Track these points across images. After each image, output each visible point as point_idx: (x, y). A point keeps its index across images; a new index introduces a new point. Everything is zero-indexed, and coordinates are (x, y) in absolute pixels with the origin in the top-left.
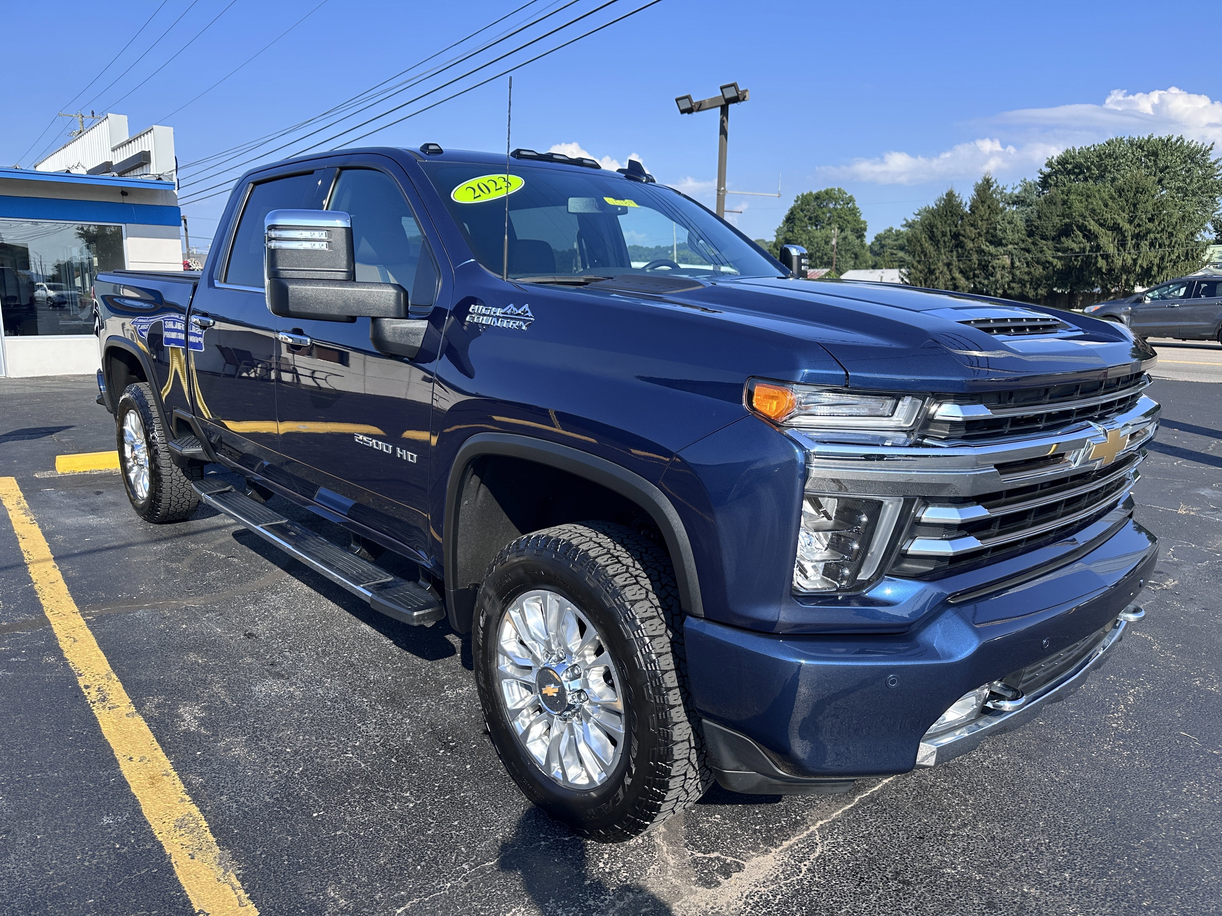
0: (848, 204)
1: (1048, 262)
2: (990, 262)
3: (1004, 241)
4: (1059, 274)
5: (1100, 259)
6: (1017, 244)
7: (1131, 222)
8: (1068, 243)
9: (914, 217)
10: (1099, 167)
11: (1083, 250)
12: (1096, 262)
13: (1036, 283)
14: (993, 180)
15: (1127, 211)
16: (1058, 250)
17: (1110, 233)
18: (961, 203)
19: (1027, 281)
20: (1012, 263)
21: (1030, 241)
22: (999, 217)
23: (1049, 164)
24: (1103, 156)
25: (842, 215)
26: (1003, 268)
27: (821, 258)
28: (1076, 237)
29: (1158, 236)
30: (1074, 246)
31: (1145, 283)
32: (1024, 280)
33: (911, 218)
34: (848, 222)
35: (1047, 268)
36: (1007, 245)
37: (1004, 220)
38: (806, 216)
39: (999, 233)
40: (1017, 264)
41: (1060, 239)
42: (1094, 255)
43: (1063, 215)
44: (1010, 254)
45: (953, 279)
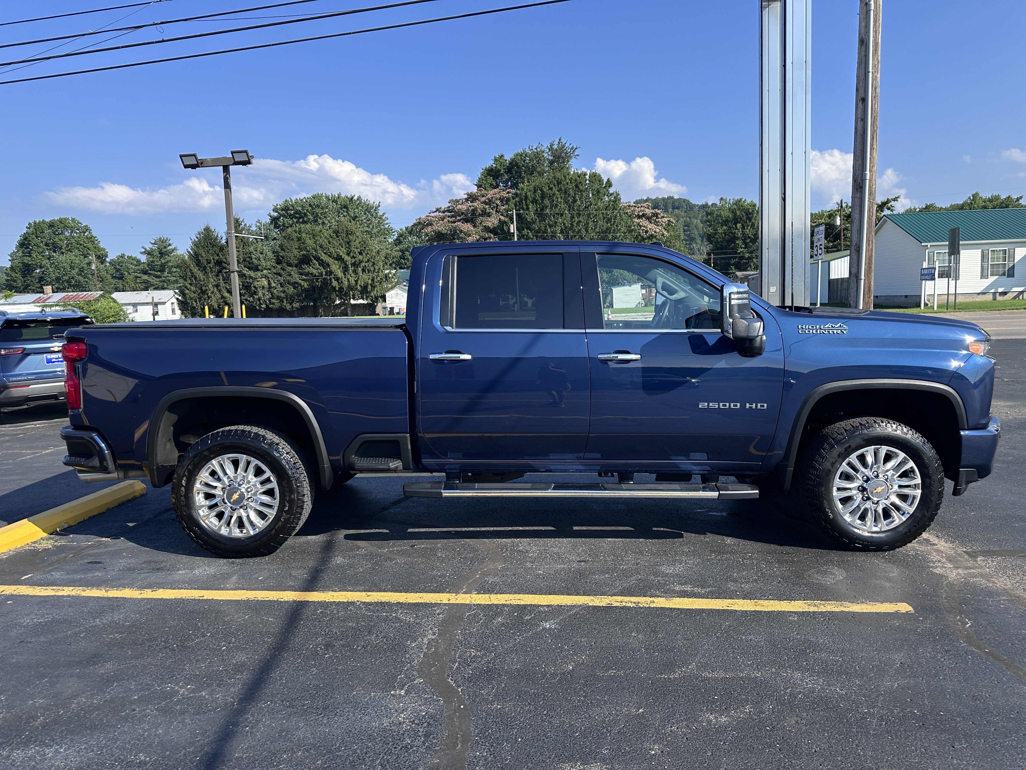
0: (85, 232)
1: (297, 283)
2: (251, 284)
3: (260, 267)
4: (306, 291)
5: (333, 280)
6: (270, 269)
7: (348, 254)
8: (307, 269)
9: (151, 246)
10: (312, 214)
11: (321, 274)
12: (331, 282)
13: (291, 299)
14: (241, 220)
15: (344, 247)
16: (301, 274)
17: (336, 262)
18: (217, 236)
19: (284, 298)
20: (269, 284)
21: (279, 267)
22: (252, 249)
23: (275, 210)
24: (314, 206)
25: (82, 243)
26: (263, 288)
27: (68, 281)
28: (314, 265)
29: (367, 264)
30: (314, 271)
31: (365, 297)
32: (281, 297)
33: (149, 247)
34: (88, 249)
35: (297, 287)
36: (262, 271)
37: (256, 251)
38: (42, 242)
39: (255, 261)
40: (273, 285)
41: (301, 266)
42: (329, 278)
43: (299, 248)
44: (266, 277)
45: (223, 297)
